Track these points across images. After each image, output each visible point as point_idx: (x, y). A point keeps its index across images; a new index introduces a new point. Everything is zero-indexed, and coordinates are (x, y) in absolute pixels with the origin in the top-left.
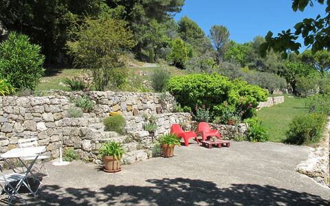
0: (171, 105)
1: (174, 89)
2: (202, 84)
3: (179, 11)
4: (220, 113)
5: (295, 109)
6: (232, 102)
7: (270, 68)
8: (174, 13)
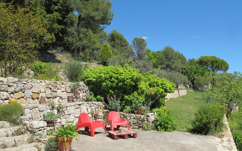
0: (84, 94)
1: (88, 79)
2: (114, 75)
3: (109, 24)
4: (130, 103)
5: (196, 100)
6: (142, 92)
7: (176, 69)
8: (105, 25)
